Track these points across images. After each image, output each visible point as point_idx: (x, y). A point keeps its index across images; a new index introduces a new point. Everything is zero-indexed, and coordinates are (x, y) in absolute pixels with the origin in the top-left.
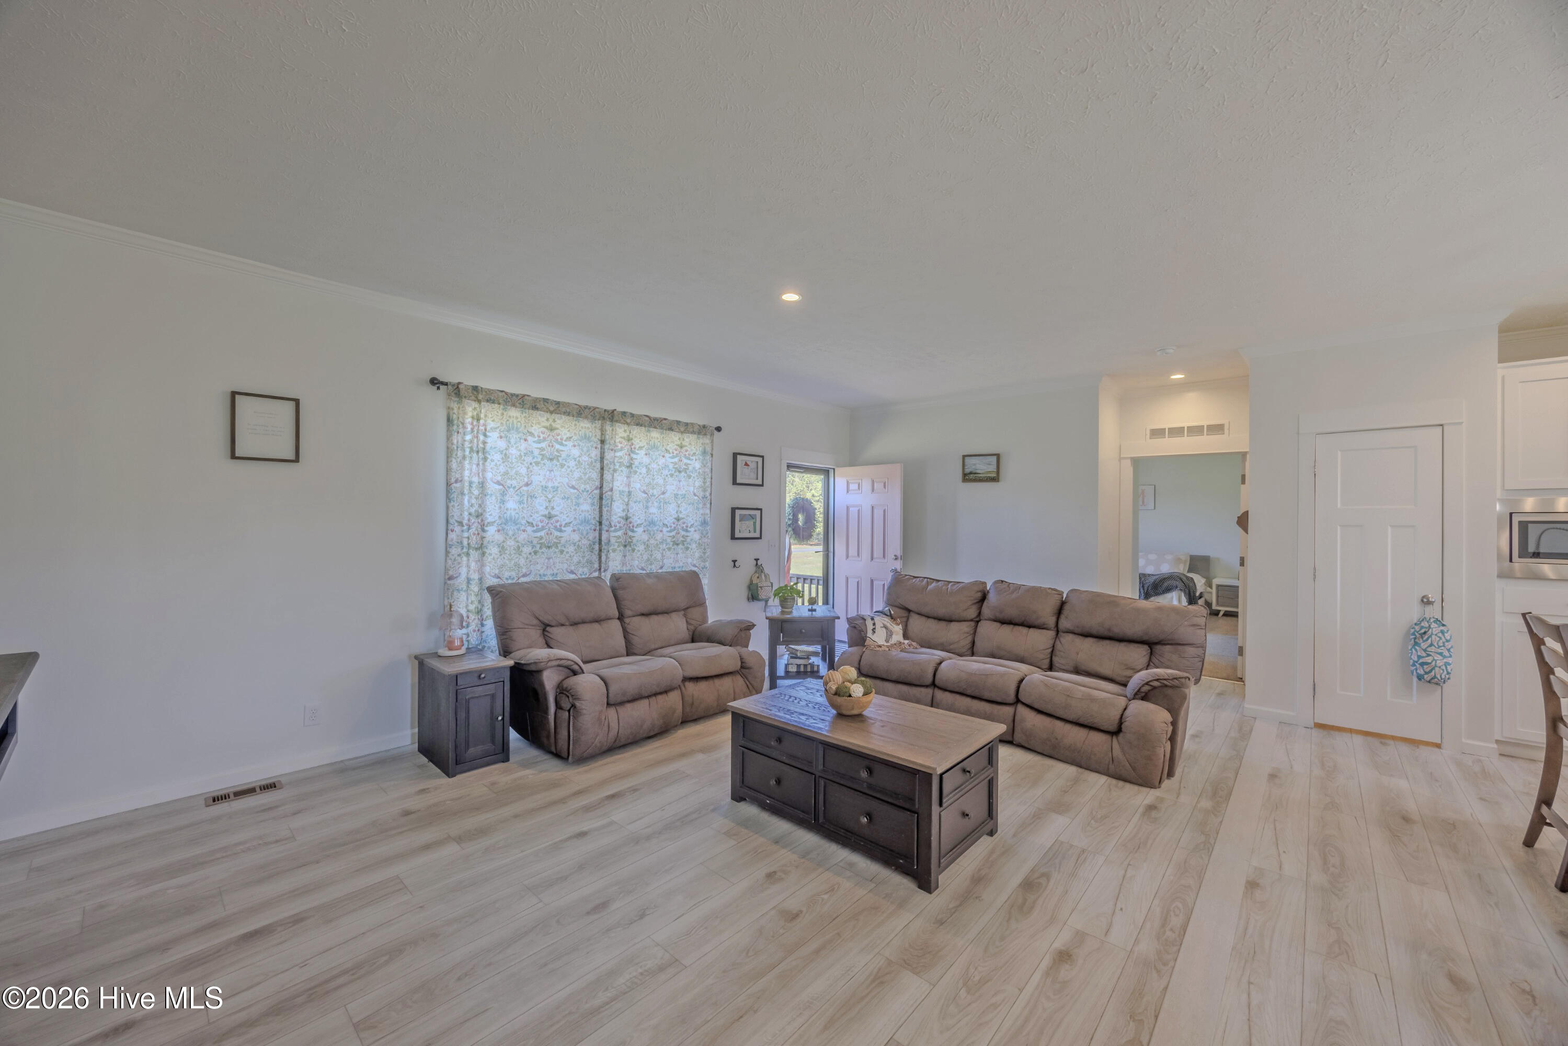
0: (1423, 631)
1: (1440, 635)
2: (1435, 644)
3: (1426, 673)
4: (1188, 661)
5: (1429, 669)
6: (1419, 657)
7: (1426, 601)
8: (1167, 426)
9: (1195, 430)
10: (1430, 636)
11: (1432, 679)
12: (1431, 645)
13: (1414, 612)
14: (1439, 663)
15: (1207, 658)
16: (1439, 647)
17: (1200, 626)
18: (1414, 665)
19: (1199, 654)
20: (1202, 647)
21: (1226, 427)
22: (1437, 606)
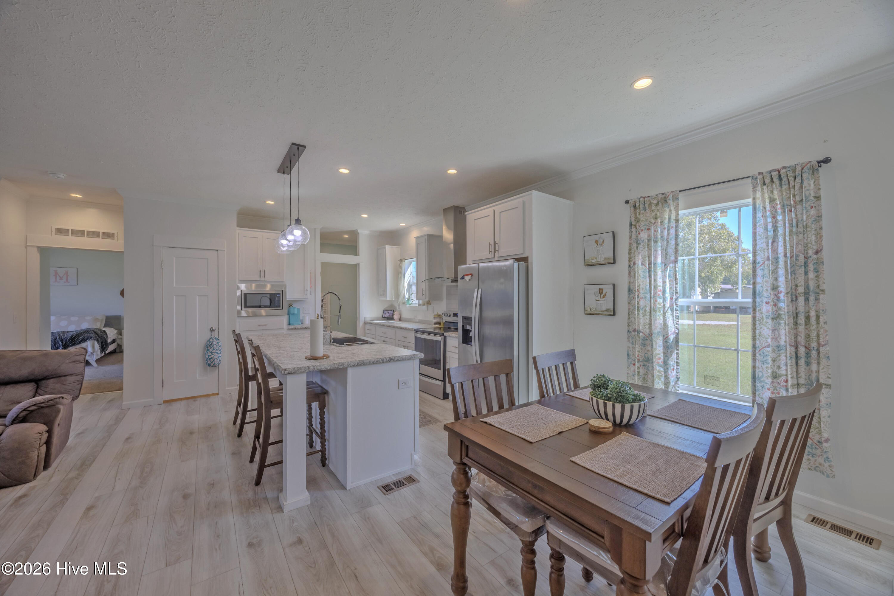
0: (210, 344)
1: (217, 344)
2: (215, 349)
3: (211, 363)
4: (69, 386)
5: (213, 360)
6: (209, 356)
7: (212, 330)
8: (70, 228)
9: (91, 234)
10: (213, 346)
11: (214, 365)
12: (214, 349)
13: (207, 335)
14: (216, 357)
15: (84, 382)
16: (217, 350)
17: (79, 361)
18: (207, 360)
19: (78, 379)
20: (81, 375)
21: (116, 235)
22: (216, 332)
